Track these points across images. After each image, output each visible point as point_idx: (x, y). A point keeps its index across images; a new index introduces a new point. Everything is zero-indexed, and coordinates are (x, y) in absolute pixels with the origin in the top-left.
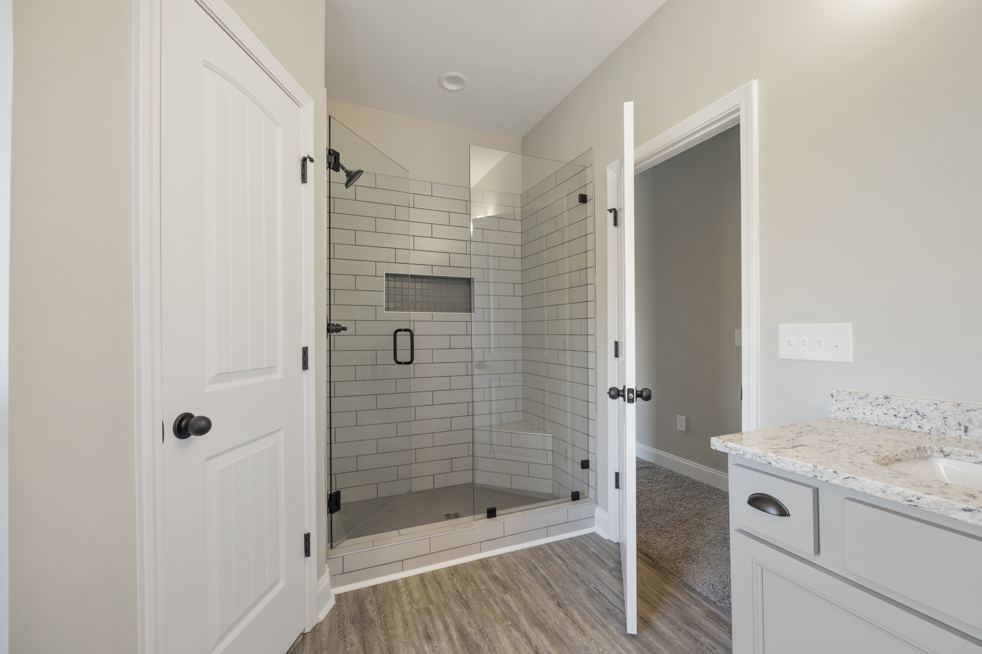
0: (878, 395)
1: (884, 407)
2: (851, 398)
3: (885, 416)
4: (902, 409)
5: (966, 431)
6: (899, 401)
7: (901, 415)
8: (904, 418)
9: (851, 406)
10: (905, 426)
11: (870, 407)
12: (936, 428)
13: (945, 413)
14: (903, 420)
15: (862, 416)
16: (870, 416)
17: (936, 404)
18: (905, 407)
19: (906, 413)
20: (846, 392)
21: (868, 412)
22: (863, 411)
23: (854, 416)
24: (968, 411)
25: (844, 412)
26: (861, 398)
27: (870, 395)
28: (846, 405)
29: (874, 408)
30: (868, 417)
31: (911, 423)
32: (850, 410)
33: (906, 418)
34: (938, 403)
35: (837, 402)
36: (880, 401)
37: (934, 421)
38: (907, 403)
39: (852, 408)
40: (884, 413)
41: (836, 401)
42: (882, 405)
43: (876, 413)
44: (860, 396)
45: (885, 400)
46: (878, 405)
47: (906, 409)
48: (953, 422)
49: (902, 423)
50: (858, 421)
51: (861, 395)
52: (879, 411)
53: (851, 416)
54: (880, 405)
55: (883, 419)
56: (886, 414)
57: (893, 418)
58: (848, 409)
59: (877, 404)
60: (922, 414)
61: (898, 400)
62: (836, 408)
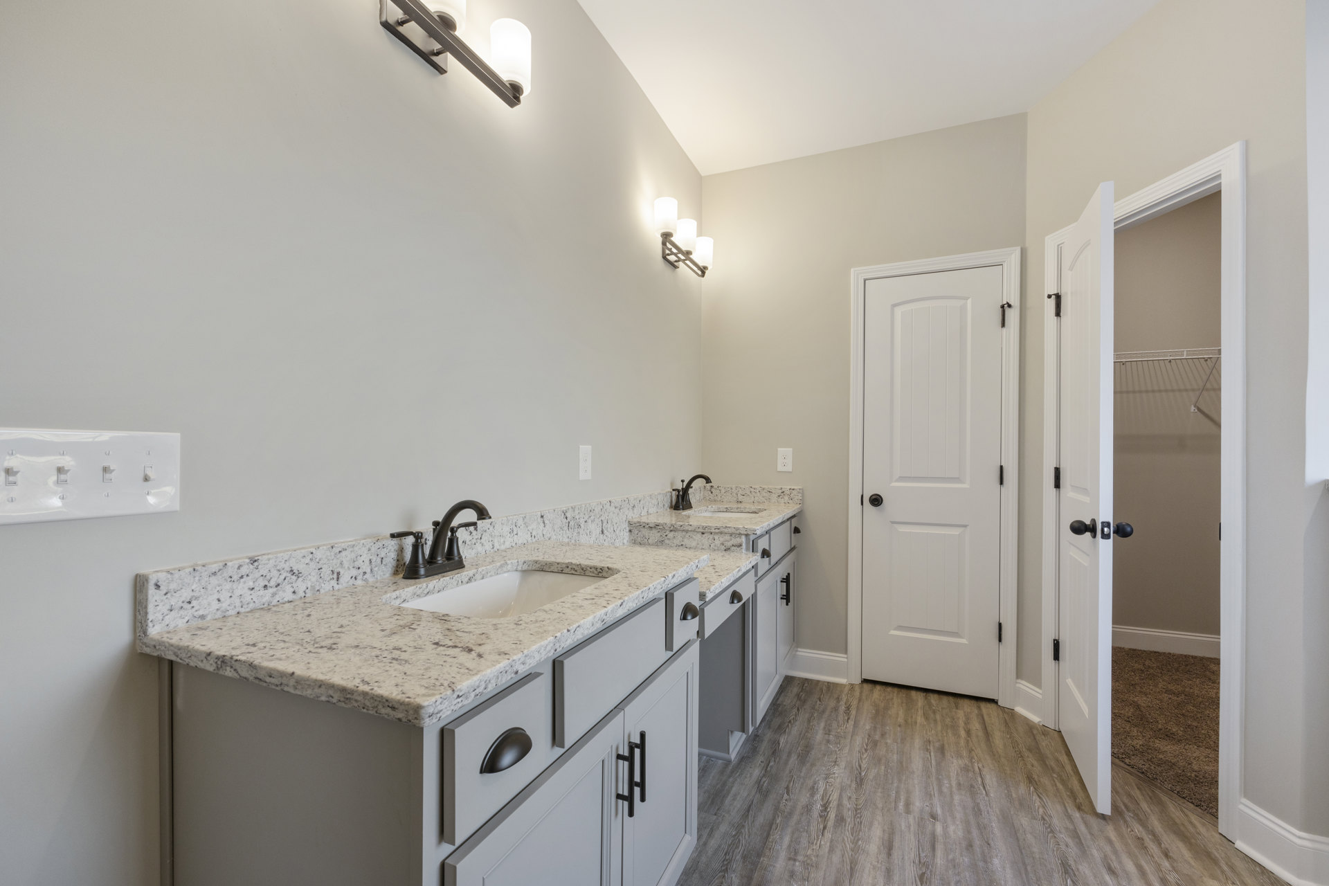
0: (240, 561)
1: (250, 577)
2: (197, 578)
3: (252, 592)
4: (275, 573)
5: (338, 579)
6: (271, 561)
7: (273, 583)
8: (276, 587)
9: (195, 594)
10: (277, 598)
11: (228, 586)
12: (311, 586)
13: (321, 562)
14: (275, 589)
15: (215, 605)
16: (228, 601)
17: (312, 553)
18: (278, 568)
19: (279, 577)
20: (187, 570)
21: (224, 596)
22: (216, 596)
23: (201, 613)
24: (340, 552)
25: (182, 612)
26: (215, 574)
27: (229, 564)
28: (186, 594)
29: (235, 585)
30: (224, 605)
31: (284, 591)
32: (194, 603)
33: (279, 585)
34: (314, 551)
35: (169, 595)
36: (244, 570)
37: (310, 577)
38: (280, 562)
39: (197, 598)
40: (249, 589)
41: (166, 594)
42: (247, 575)
43: (238, 592)
44: (214, 571)
45: (251, 567)
46: (242, 577)
47: (279, 570)
48: (326, 571)
49: (274, 595)
50: (209, 618)
51: (215, 568)
52: (242, 588)
53: (196, 614)
54: (245, 577)
55: (248, 599)
56: (253, 588)
57: (262, 592)
58: (190, 602)
59: (240, 576)
60: (297, 573)
61: (269, 560)
62: (165, 609)
